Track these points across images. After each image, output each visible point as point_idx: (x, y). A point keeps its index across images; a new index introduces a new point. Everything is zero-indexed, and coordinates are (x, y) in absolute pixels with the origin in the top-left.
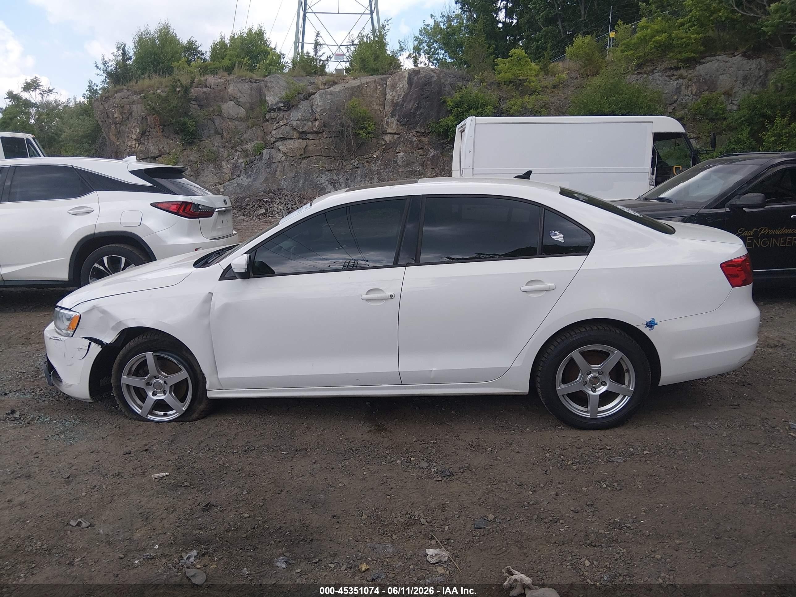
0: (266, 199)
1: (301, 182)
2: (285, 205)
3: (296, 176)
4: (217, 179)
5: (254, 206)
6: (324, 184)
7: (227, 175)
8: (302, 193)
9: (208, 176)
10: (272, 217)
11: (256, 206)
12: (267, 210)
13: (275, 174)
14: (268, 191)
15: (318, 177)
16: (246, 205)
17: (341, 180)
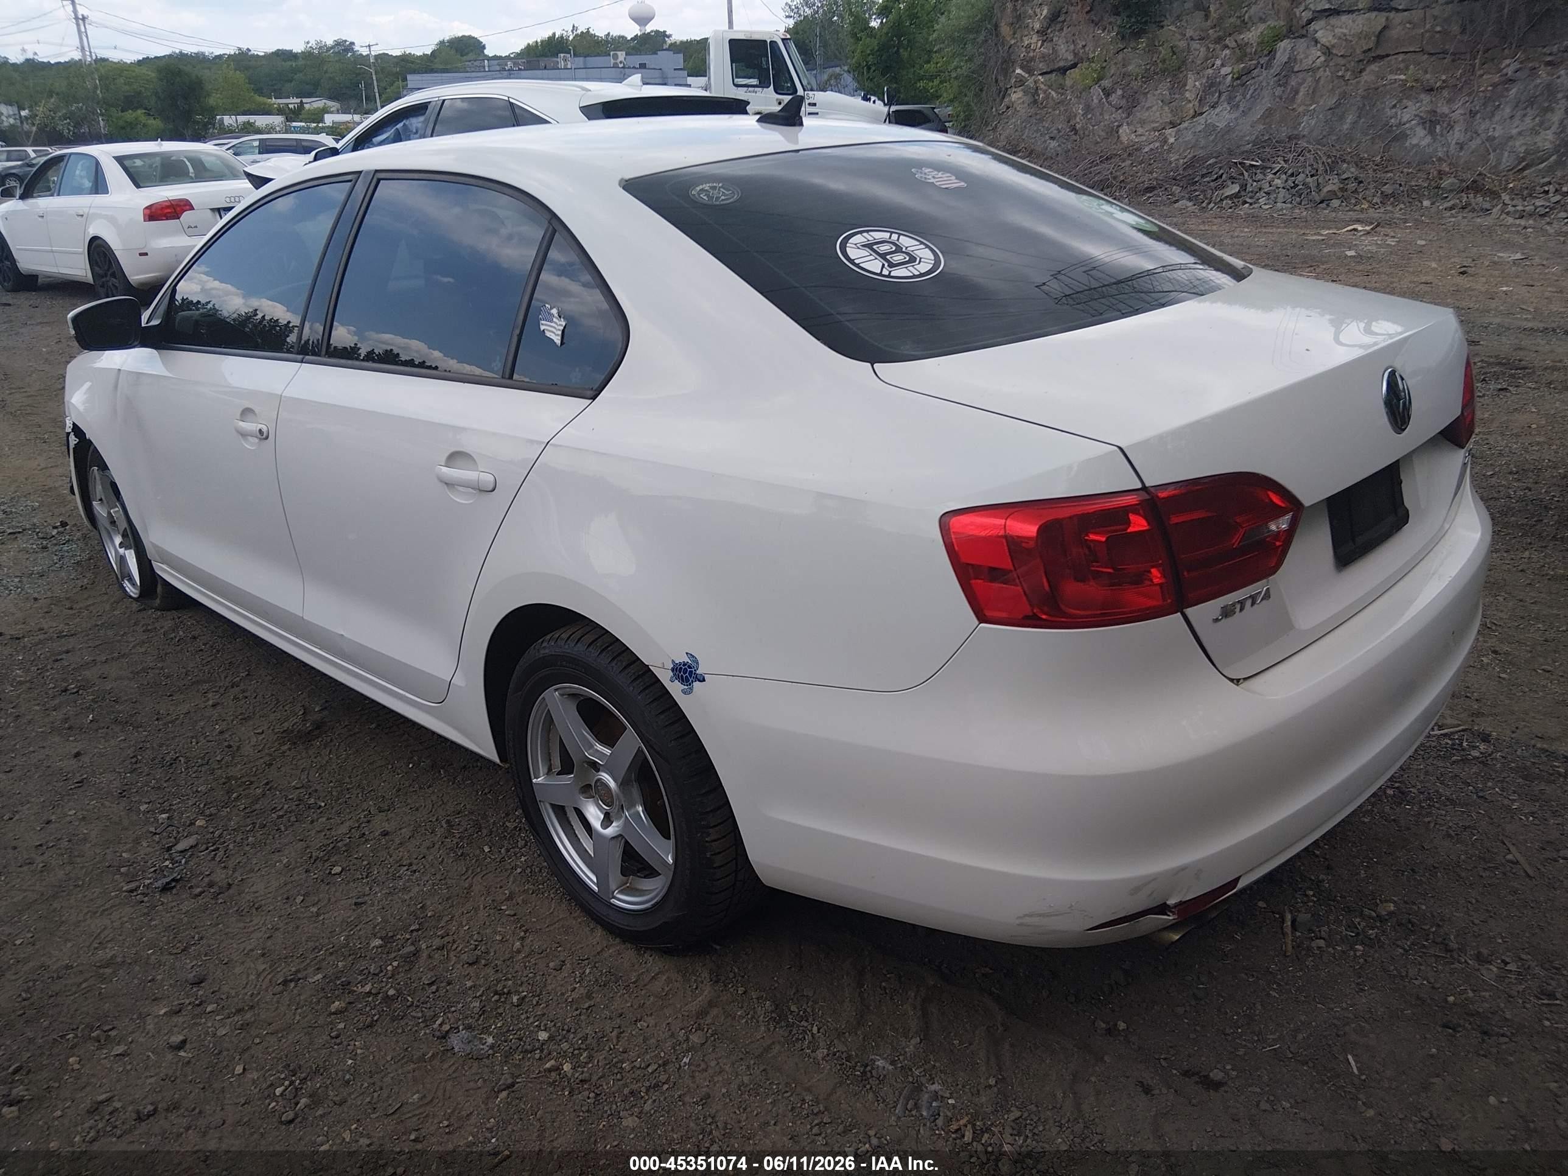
0: (1253, 160)
1: (1348, 121)
2: (1292, 175)
3: (1338, 105)
4: (1170, 115)
5: (1221, 176)
6: (1407, 125)
7: (1191, 105)
8: (1344, 146)
9: (1151, 107)
10: (1251, 204)
11: (1224, 176)
12: (1244, 187)
13: (1293, 99)
14: (1265, 141)
15: (1394, 106)
16: (1203, 176)
17: (1455, 116)
